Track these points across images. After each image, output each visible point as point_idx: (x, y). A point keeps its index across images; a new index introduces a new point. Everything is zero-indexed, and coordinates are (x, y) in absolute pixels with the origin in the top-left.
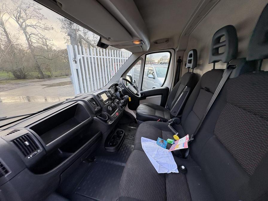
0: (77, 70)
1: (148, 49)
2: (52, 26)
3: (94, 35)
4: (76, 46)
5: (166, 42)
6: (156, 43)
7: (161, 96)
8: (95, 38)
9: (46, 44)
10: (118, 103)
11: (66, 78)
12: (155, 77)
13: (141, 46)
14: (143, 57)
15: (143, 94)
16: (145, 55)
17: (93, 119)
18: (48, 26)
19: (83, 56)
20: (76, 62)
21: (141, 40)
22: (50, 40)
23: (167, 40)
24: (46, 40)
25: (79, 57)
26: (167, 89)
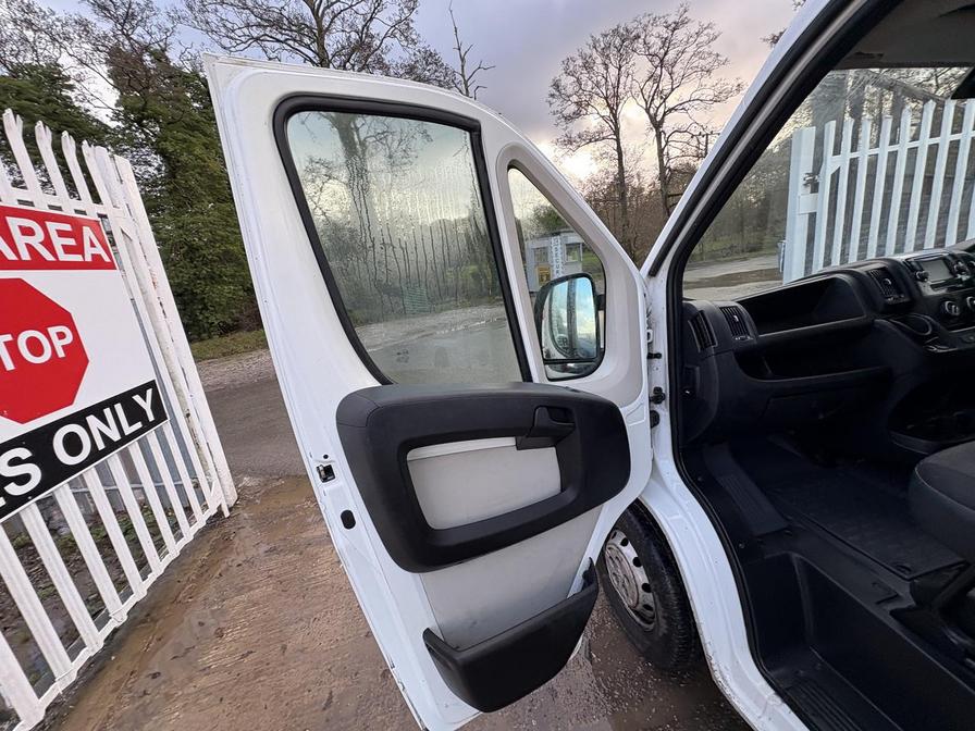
0: (813, 216)
4: (832, 125)
17: (873, 323)
19: (856, 155)
20: (815, 189)
25: (835, 164)
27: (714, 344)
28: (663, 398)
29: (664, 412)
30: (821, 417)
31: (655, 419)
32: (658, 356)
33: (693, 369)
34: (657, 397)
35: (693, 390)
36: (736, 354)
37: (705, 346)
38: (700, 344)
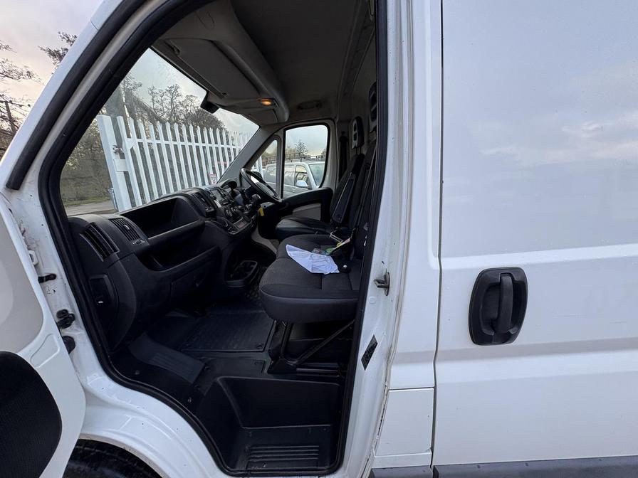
0: (126, 173)
1: (287, 116)
2: (25, 67)
3: (153, 97)
4: (121, 119)
5: (317, 106)
6: (300, 107)
7: (319, 205)
8: (157, 104)
9: (9, 114)
10: (242, 210)
11: (79, 205)
12: (310, 185)
13: (273, 110)
14: (280, 134)
15: (287, 204)
16: (282, 130)
17: (204, 223)
18: (14, 68)
19: (140, 141)
20: (122, 156)
21: (273, 99)
22: (21, 106)
23: (319, 104)
24: (10, 105)
25: (130, 143)
26: (328, 191)
27: (115, 250)
28: (73, 318)
29: (78, 332)
30: (197, 285)
31: (70, 344)
32: (52, 277)
33: (102, 279)
34: (64, 320)
35: (106, 297)
36: (137, 255)
37: (106, 255)
38: (101, 252)
